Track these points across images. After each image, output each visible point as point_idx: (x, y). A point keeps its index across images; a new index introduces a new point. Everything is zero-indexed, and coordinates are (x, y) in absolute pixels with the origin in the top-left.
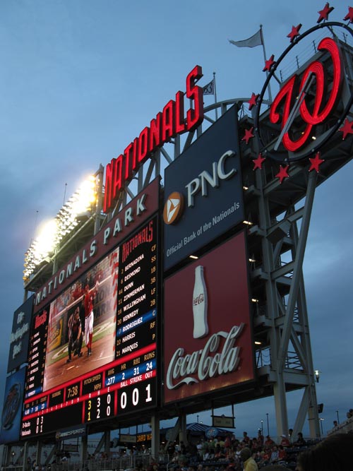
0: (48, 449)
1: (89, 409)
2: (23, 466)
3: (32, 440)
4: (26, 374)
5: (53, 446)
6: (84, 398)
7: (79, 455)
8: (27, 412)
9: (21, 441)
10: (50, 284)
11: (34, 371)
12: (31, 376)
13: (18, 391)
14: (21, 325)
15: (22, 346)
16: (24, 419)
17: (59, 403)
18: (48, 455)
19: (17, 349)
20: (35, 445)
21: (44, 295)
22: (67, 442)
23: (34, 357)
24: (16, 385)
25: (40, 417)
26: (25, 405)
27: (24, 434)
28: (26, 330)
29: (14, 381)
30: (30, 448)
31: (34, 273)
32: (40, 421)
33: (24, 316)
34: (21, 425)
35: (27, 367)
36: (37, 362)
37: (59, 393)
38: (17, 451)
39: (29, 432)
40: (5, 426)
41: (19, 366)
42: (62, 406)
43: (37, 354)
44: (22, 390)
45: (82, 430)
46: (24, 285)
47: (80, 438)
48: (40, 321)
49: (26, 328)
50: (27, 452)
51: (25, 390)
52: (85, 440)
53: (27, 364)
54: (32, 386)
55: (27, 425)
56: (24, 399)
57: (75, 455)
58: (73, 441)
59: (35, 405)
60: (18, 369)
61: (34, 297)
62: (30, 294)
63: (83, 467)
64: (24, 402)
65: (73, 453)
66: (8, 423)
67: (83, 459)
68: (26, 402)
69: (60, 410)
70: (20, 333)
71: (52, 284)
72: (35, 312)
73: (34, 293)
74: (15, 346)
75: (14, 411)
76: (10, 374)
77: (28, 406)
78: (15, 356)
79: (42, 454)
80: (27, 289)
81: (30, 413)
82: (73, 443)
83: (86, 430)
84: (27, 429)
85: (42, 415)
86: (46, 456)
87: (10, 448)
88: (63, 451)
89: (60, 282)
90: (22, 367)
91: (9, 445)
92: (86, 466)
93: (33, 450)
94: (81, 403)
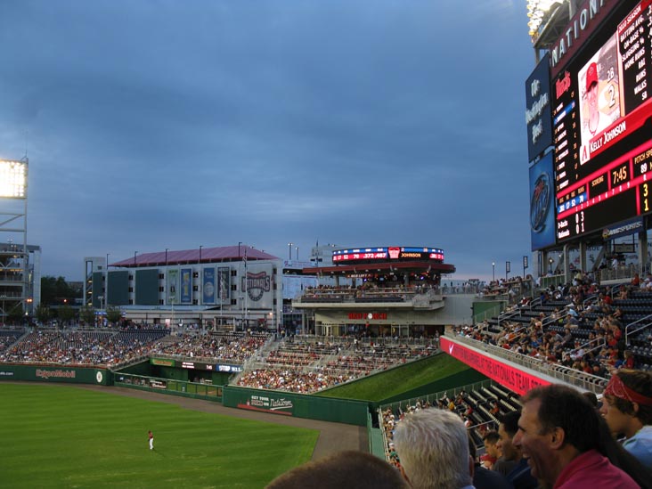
0: (595, 252)
1: (645, 195)
2: (565, 274)
3: (572, 242)
4: (554, 160)
5: (601, 248)
6: (637, 181)
7: (637, 257)
8: (562, 208)
9: (559, 245)
10: (568, 34)
11: (563, 155)
12: (560, 162)
13: (547, 184)
14: (537, 98)
15: (542, 124)
16: (559, 218)
17: (602, 193)
18: (595, 259)
19: (537, 130)
20: (577, 248)
21: (562, 51)
22: (619, 241)
23: (561, 137)
24: (543, 176)
25: (579, 213)
26: (558, 200)
27: (561, 235)
28: (546, 102)
29: (539, 172)
30: (571, 253)
31: (543, 23)
32: (580, 218)
33: (539, 85)
34: (557, 225)
35: (553, 151)
36: (565, 143)
37: (601, 179)
38: (555, 257)
39: (567, 233)
40: (536, 229)
41: (543, 152)
42: (606, 196)
43: (565, 133)
44: (552, 181)
45: (638, 224)
46: (533, 42)
47: (637, 235)
48: (562, 87)
49: (544, 99)
50: (568, 258)
51: (555, 180)
52: (643, 236)
53: (553, 147)
54: (563, 175)
55: (564, 224)
56: (556, 192)
57: (631, 257)
58: (628, 240)
59: (571, 198)
60: (542, 155)
61: (549, 56)
62: (542, 53)
63: (643, 271)
64: (555, 196)
65: (629, 254)
66: (539, 224)
67: (643, 260)
68: (559, 196)
69: (605, 201)
70: (537, 108)
71: (572, 33)
72: (553, 76)
73: (547, 51)
74: (534, 127)
75: (544, 209)
76: (533, 163)
77: (561, 200)
78: (537, 138)
79: (588, 258)
80: (538, 47)
81: (566, 210)
82: (626, 242)
83: (644, 224)
84: (564, 229)
85: (583, 210)
86: (592, 260)
87: (545, 254)
88: (614, 252)
89: (583, 27)
90: (546, 152)
91: (544, 251)
92: (648, 268)
93: (575, 254)
94: (633, 189)
